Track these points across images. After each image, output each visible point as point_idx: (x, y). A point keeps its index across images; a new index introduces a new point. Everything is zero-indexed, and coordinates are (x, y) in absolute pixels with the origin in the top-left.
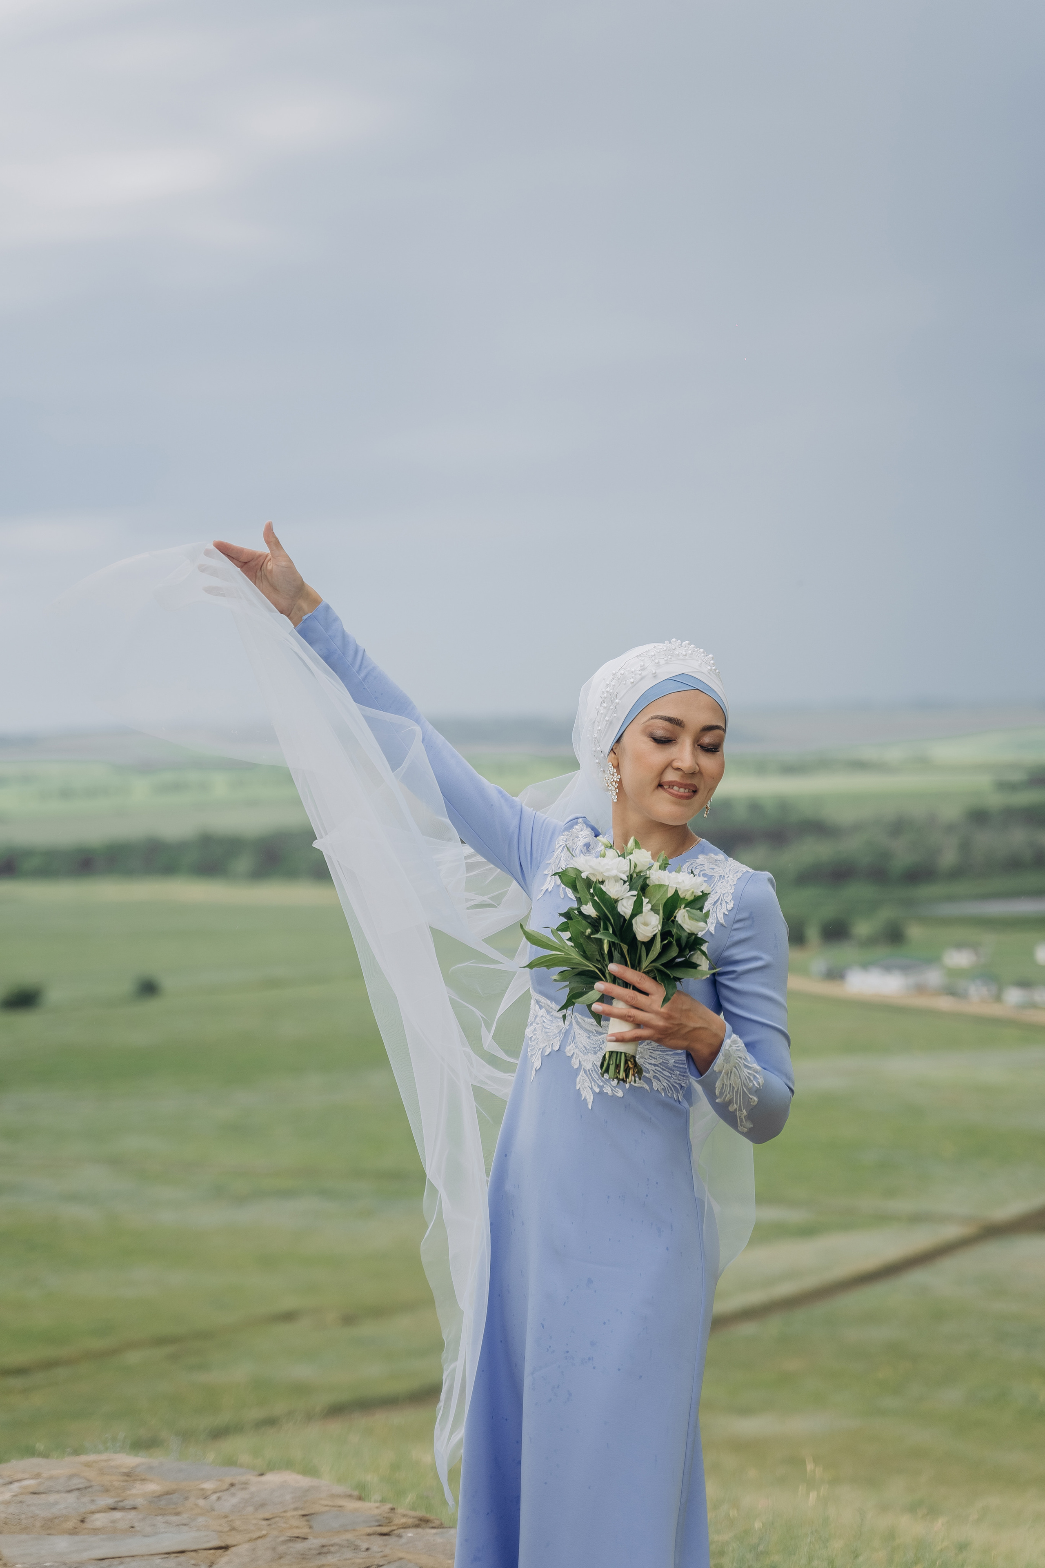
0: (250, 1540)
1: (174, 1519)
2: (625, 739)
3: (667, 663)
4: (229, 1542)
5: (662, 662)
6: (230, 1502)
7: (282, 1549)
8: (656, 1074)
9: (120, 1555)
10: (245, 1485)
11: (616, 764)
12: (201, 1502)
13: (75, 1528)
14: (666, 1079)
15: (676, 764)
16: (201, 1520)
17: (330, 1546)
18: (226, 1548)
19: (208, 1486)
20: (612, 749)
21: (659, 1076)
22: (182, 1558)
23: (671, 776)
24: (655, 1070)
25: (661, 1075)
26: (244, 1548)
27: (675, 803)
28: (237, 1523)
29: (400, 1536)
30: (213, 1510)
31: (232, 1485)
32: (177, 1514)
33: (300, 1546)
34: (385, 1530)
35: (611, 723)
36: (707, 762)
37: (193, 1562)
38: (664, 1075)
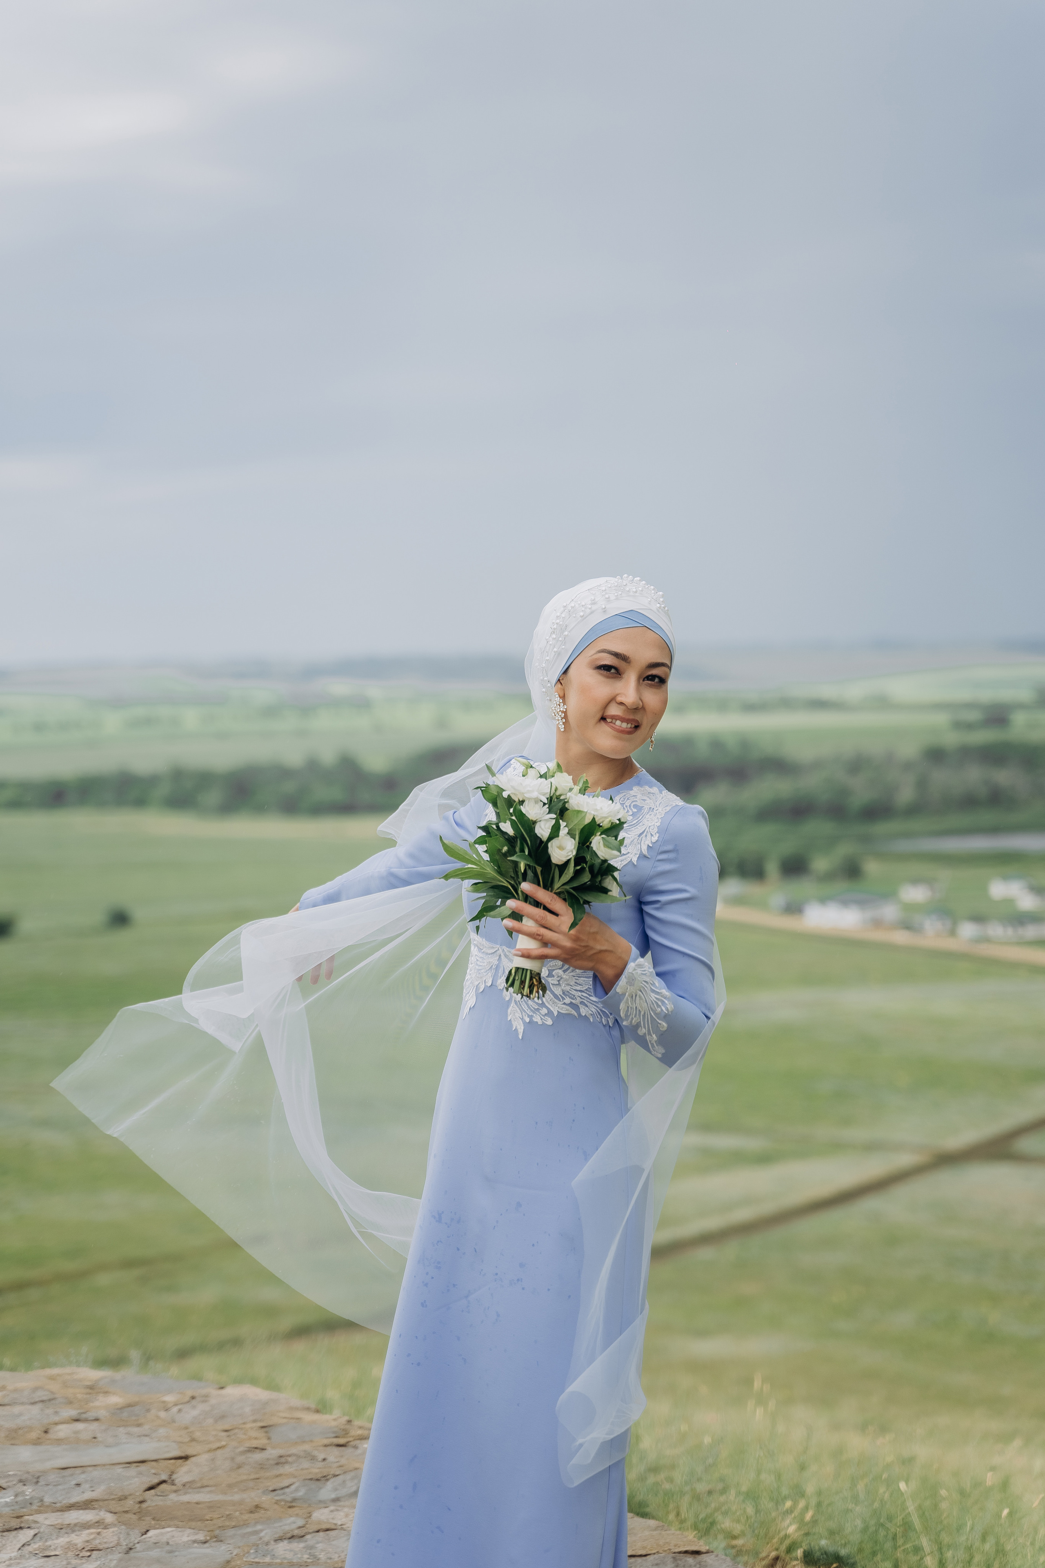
0: (210, 1451)
1: (135, 1430)
2: (571, 671)
3: (617, 599)
4: (189, 1452)
5: (612, 597)
6: (191, 1414)
7: (240, 1459)
8: (583, 1000)
9: (82, 1465)
10: (206, 1398)
11: (562, 695)
12: (162, 1414)
13: (39, 1438)
14: (593, 1004)
15: (619, 699)
16: (162, 1431)
17: (287, 1456)
18: (186, 1458)
19: (170, 1398)
20: (559, 680)
21: (585, 1002)
22: (143, 1467)
23: (614, 710)
24: (581, 996)
25: (588, 1000)
26: (203, 1458)
27: (616, 737)
28: (197, 1434)
29: (356, 1447)
30: (174, 1421)
31: (193, 1398)
32: (139, 1425)
33: (258, 1456)
34: (342, 1441)
35: (559, 654)
36: (651, 697)
37: (153, 1471)
38: (591, 1000)
